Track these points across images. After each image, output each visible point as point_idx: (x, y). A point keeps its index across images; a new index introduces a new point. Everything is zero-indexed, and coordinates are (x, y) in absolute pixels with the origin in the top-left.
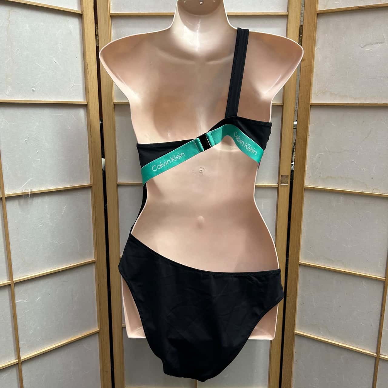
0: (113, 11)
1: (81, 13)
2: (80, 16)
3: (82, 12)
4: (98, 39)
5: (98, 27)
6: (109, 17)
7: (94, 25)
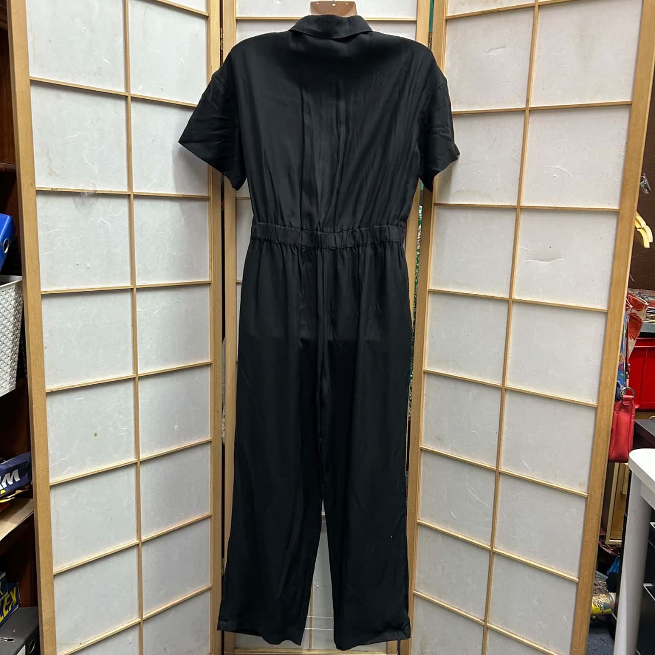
0: (239, 15)
1: (207, 15)
2: (206, 18)
3: (209, 14)
4: (223, 43)
5: (223, 30)
6: (235, 21)
7: (219, 28)
